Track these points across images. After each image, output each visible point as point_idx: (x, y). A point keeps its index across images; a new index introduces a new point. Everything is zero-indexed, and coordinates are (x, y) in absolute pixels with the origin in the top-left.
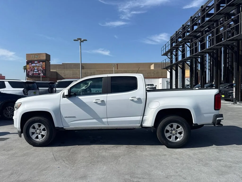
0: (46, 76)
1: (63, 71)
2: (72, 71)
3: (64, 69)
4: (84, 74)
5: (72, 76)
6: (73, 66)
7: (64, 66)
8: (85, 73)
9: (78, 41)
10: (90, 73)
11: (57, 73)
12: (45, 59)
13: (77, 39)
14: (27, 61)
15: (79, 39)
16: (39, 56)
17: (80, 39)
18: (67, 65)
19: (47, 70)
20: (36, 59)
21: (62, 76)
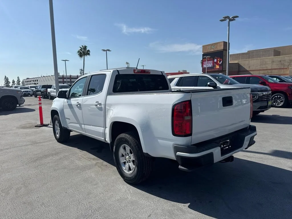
0: (223, 70)
1: (247, 62)
2: (259, 60)
3: (249, 58)
4: (278, 62)
5: (259, 67)
6: (261, 53)
7: (250, 55)
8: (280, 61)
9: (226, 20)
10: (288, 61)
11: (238, 65)
12: (223, 49)
13: (223, 19)
14: (203, 53)
15: (226, 17)
16: (216, 46)
17: (228, 17)
18: (253, 52)
19: (224, 62)
20: (213, 51)
21: (246, 68)
